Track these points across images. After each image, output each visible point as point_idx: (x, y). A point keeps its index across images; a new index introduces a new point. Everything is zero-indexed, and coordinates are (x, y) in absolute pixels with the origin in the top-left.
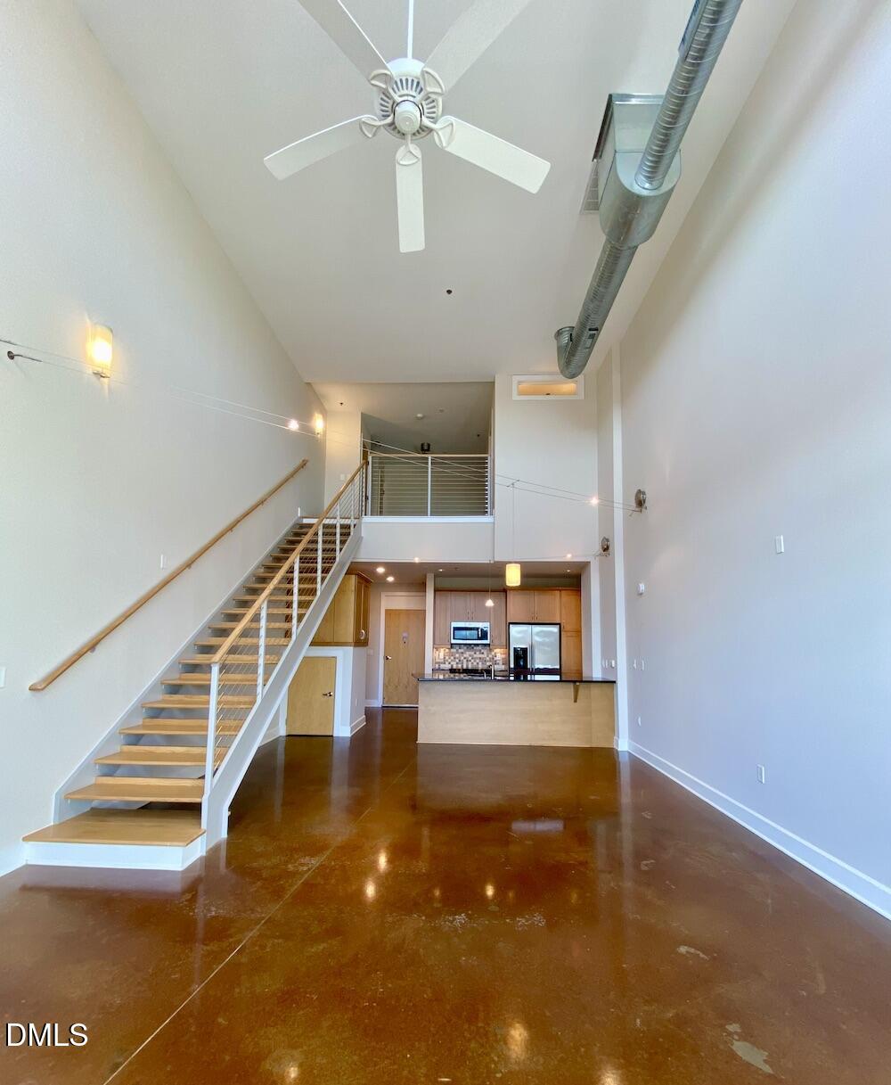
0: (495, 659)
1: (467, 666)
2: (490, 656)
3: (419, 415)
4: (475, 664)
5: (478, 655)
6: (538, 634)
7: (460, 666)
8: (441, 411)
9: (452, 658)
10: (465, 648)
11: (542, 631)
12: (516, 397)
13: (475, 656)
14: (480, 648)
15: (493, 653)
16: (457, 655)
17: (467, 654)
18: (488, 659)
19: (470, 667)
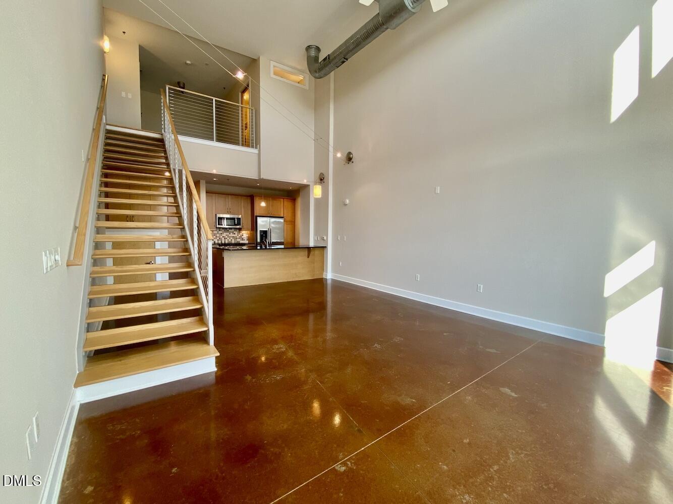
0: (242, 237)
1: (225, 242)
2: (239, 235)
3: (188, 62)
4: (230, 240)
5: (232, 235)
6: (274, 223)
7: (220, 242)
8: (207, 64)
9: (215, 237)
10: (223, 230)
11: (275, 221)
12: (272, 75)
13: (230, 235)
14: (233, 230)
15: (241, 234)
16: (218, 235)
17: (225, 235)
18: (238, 237)
19: (227, 242)
